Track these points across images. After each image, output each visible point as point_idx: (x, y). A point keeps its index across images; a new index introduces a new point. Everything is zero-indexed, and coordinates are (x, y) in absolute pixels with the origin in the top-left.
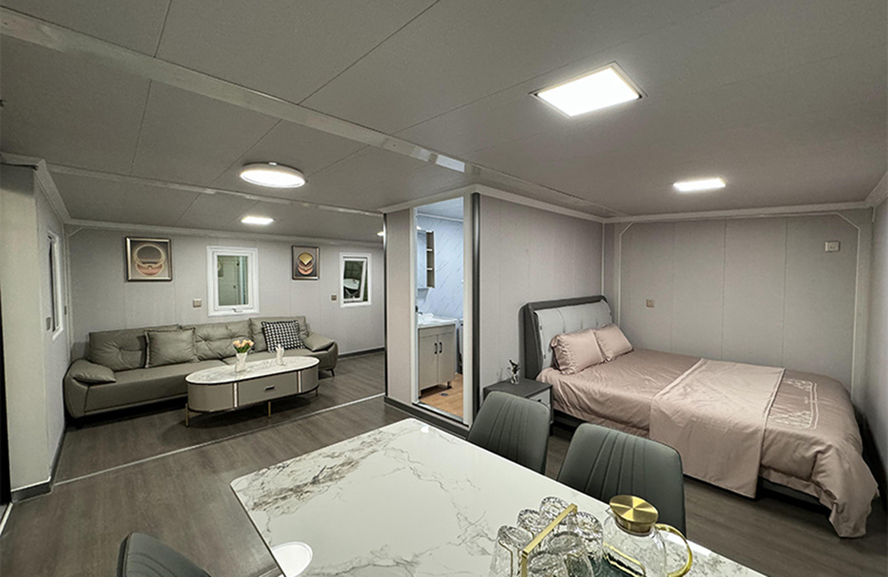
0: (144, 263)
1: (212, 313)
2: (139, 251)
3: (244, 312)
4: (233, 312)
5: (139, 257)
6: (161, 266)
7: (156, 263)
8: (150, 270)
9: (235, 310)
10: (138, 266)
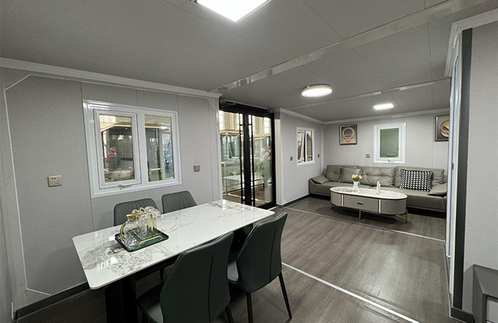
0: (346, 137)
1: (375, 161)
2: (345, 131)
3: (395, 162)
4: (387, 162)
5: (345, 134)
6: (352, 138)
7: (350, 136)
8: (348, 140)
9: (389, 161)
10: (344, 138)
